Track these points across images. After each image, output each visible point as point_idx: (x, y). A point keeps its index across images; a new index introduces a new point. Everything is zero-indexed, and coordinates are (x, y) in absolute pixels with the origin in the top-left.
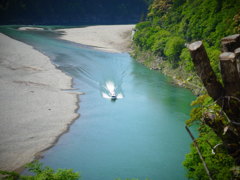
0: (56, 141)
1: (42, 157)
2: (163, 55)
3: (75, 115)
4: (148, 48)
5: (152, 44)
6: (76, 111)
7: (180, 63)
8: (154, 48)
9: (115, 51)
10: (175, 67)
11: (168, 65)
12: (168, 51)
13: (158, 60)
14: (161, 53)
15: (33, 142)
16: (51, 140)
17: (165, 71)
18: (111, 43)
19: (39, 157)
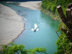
0: (18, 36)
1: (14, 41)
2: (50, 10)
3: (24, 29)
4: (46, 8)
5: (47, 7)
6: (24, 28)
7: (55, 13)
8: (47, 8)
9: (35, 9)
10: (54, 14)
11: (51, 13)
12: (52, 9)
13: (49, 12)
14: (49, 10)
15: (11, 36)
16: (17, 36)
17: (51, 15)
18: (34, 7)
19: (13, 41)
